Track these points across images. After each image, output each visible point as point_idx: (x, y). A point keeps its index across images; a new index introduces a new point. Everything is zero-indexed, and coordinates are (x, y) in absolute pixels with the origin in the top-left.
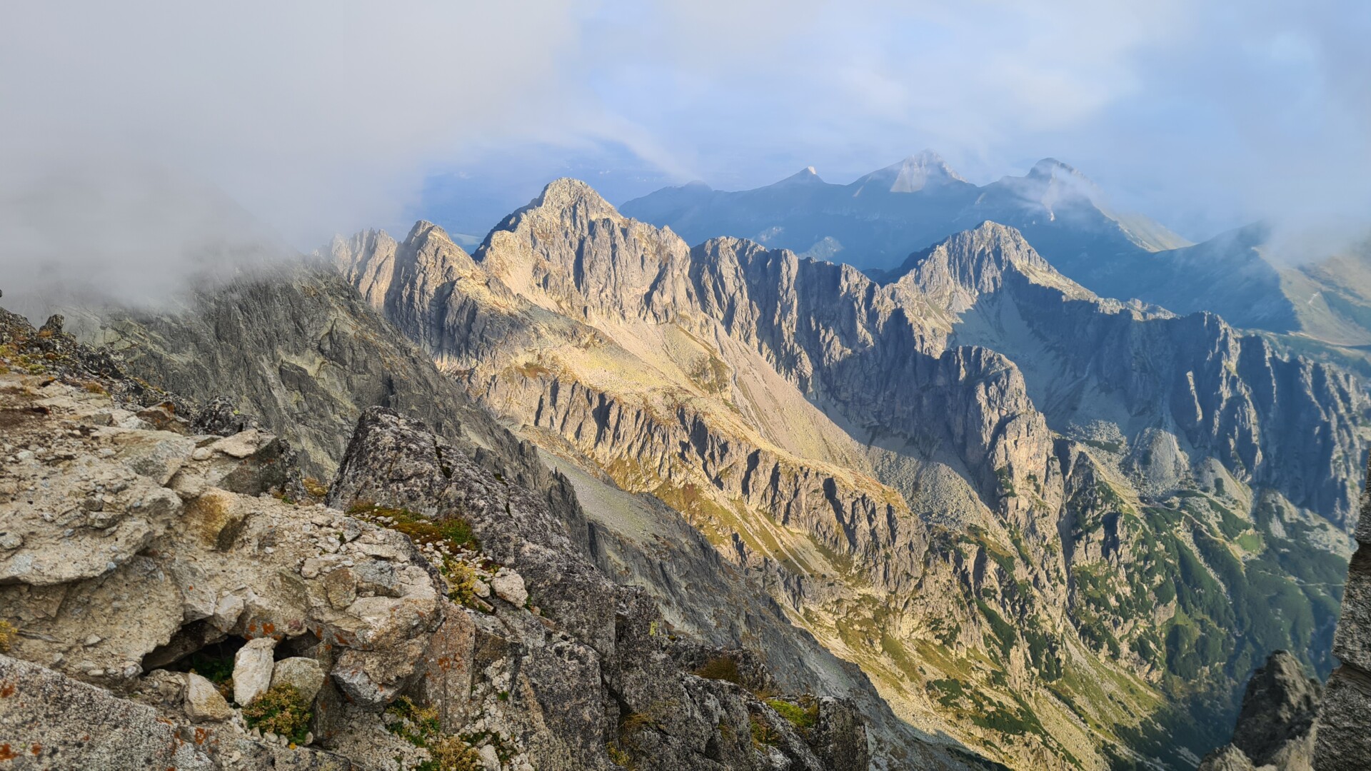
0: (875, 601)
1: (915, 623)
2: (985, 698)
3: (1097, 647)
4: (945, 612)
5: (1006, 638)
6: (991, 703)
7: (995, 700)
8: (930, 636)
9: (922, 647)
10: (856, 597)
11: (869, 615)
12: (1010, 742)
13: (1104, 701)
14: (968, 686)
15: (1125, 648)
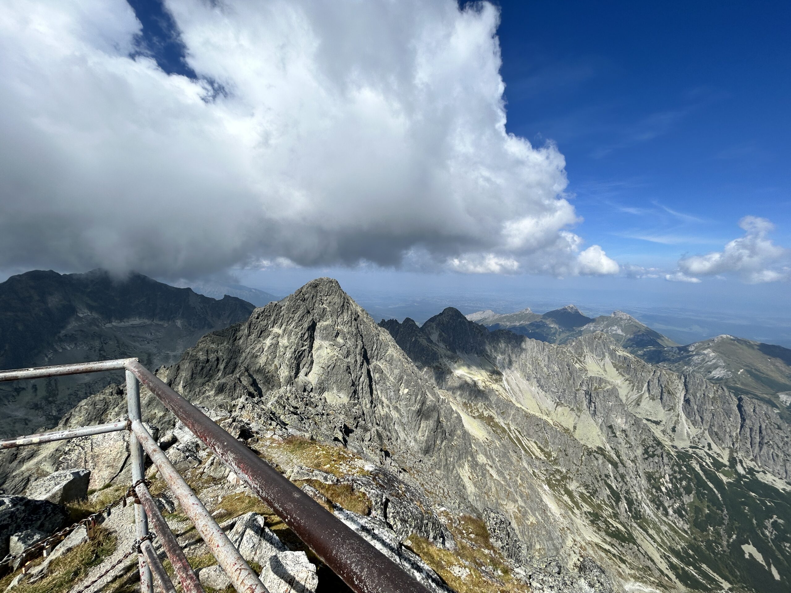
0: (561, 473)
1: (578, 485)
2: (611, 524)
3: (658, 509)
4: (590, 482)
5: (617, 498)
6: (613, 526)
7: (615, 525)
8: (584, 491)
9: (582, 495)
10: (554, 470)
11: (558, 477)
12: (623, 546)
13: (663, 534)
14: (602, 517)
15: (670, 511)
